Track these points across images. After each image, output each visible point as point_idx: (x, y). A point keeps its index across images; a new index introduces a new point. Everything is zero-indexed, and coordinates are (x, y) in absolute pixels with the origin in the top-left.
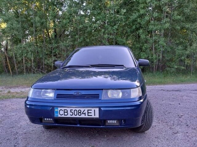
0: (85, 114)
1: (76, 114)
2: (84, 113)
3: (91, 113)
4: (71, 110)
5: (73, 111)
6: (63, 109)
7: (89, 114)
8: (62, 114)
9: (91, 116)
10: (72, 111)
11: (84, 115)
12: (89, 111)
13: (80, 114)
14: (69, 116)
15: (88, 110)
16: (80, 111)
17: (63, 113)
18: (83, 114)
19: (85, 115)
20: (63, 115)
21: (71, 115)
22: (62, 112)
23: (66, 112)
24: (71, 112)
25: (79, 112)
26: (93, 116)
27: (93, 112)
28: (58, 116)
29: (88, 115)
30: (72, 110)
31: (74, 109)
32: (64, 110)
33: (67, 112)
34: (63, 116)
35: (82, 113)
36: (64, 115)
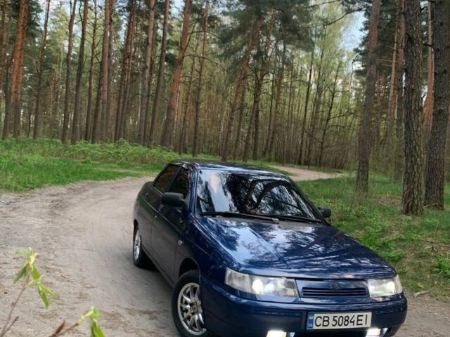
0: (353, 322)
4: (335, 317)
10: (335, 319)
12: (360, 318)
13: (346, 323)
15: (359, 316)
17: (322, 323)
18: (351, 322)
25: (347, 320)
29: (358, 324)
31: (339, 315)
32: (324, 317)
34: (321, 328)
36: (323, 326)
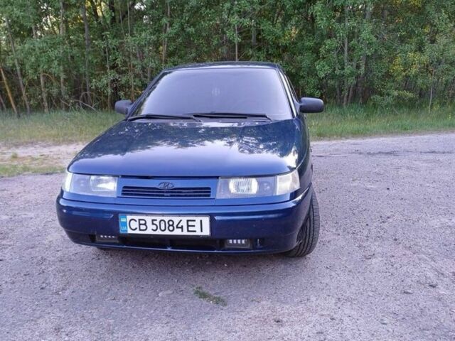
0: (182, 227)
1: (163, 228)
2: (180, 226)
3: (194, 226)
4: (153, 220)
5: (157, 223)
6: (137, 218)
7: (190, 229)
8: (136, 229)
9: (195, 231)
10: (154, 222)
11: (180, 230)
13: (171, 228)
14: (149, 232)
15: (188, 221)
16: (171, 223)
17: (138, 227)
18: (177, 227)
19: (182, 231)
20: (138, 229)
21: (153, 230)
22: (135, 225)
23: (142, 224)
24: (153, 224)
25: (171, 225)
26: (198, 233)
27: (197, 224)
28: (127, 231)
29: (188, 231)
30: (156, 220)
31: (159, 218)
32: (140, 220)
33: (145, 224)
34: (137, 232)
35: (175, 225)
36: (140, 230)
